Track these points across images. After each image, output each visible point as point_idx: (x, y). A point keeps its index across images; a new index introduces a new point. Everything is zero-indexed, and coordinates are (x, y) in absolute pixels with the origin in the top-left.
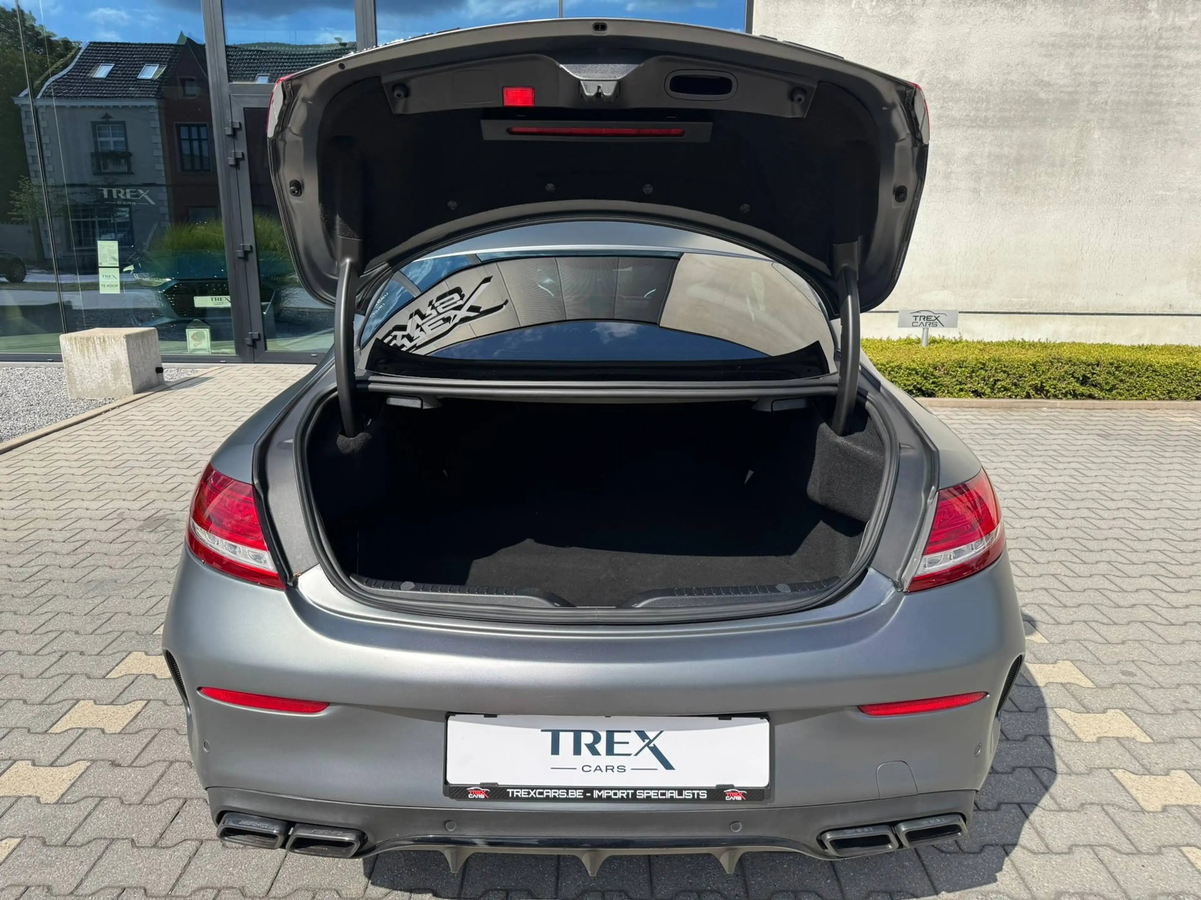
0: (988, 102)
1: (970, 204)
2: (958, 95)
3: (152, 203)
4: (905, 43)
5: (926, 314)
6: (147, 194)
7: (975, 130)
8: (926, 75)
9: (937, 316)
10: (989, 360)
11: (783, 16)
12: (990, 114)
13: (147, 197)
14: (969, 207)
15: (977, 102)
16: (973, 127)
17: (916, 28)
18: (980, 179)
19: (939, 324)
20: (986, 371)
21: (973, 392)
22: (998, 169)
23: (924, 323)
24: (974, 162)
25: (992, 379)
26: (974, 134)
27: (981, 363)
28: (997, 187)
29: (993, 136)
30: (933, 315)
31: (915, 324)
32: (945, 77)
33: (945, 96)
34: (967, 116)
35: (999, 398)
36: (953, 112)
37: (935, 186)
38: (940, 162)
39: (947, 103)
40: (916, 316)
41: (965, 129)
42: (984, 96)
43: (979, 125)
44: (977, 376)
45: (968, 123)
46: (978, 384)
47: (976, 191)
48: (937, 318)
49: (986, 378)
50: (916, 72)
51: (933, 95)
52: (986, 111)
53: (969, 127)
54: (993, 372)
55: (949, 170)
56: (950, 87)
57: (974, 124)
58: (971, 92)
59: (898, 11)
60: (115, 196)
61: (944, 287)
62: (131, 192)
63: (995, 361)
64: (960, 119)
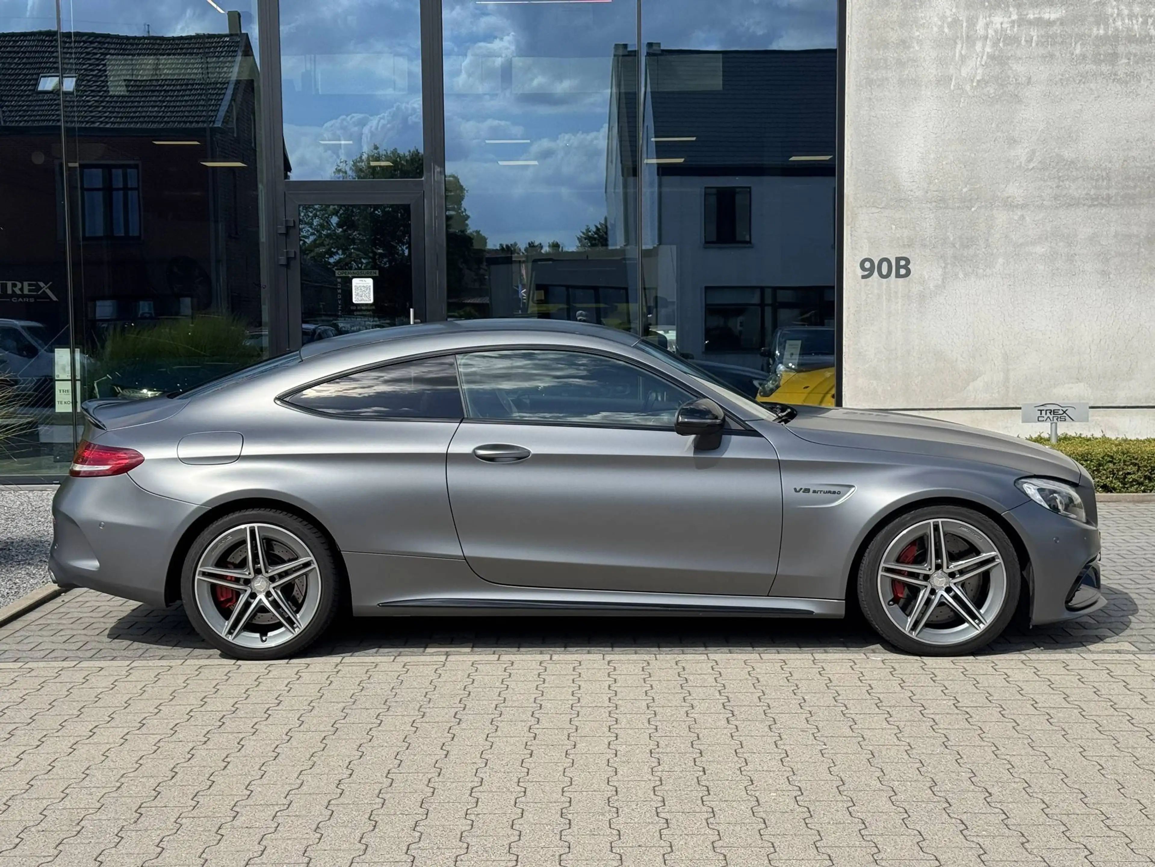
0: (1109, 180)
1: (1100, 288)
2: (1074, 173)
3: (54, 299)
4: (1012, 122)
5: (1052, 408)
6: (49, 288)
7: (1097, 210)
8: (1037, 154)
9: (1064, 409)
10: (1117, 452)
11: (877, 100)
12: (1113, 192)
13: (48, 291)
14: (1098, 291)
15: (1097, 180)
16: (1094, 205)
17: (1023, 107)
18: (1108, 260)
19: (1067, 418)
20: (1114, 464)
21: (1102, 487)
22: (1127, 250)
23: (1051, 417)
24: (1100, 242)
25: (1121, 473)
26: (1097, 213)
27: (1108, 456)
28: (1128, 269)
29: (1118, 214)
30: (1060, 408)
31: (1040, 419)
32: (1057, 155)
33: (1060, 174)
34: (1087, 194)
35: (1131, 492)
36: (1070, 191)
37: (1058, 269)
38: (1061, 244)
39: (1063, 181)
40: (1041, 411)
41: (1086, 208)
42: (1104, 174)
43: (1101, 204)
44: (1105, 470)
45: (1089, 202)
46: (1107, 478)
47: (1104, 273)
48: (1064, 412)
49: (1115, 471)
50: (1026, 151)
51: (1047, 174)
52: (1108, 189)
53: (1090, 206)
54: (1122, 464)
55: (1072, 252)
56: (1065, 165)
57: (1096, 203)
58: (1089, 170)
59: (1001, 91)
60: (10, 292)
61: (1078, 380)
62: (29, 285)
63: (1124, 454)
64: (1079, 198)
